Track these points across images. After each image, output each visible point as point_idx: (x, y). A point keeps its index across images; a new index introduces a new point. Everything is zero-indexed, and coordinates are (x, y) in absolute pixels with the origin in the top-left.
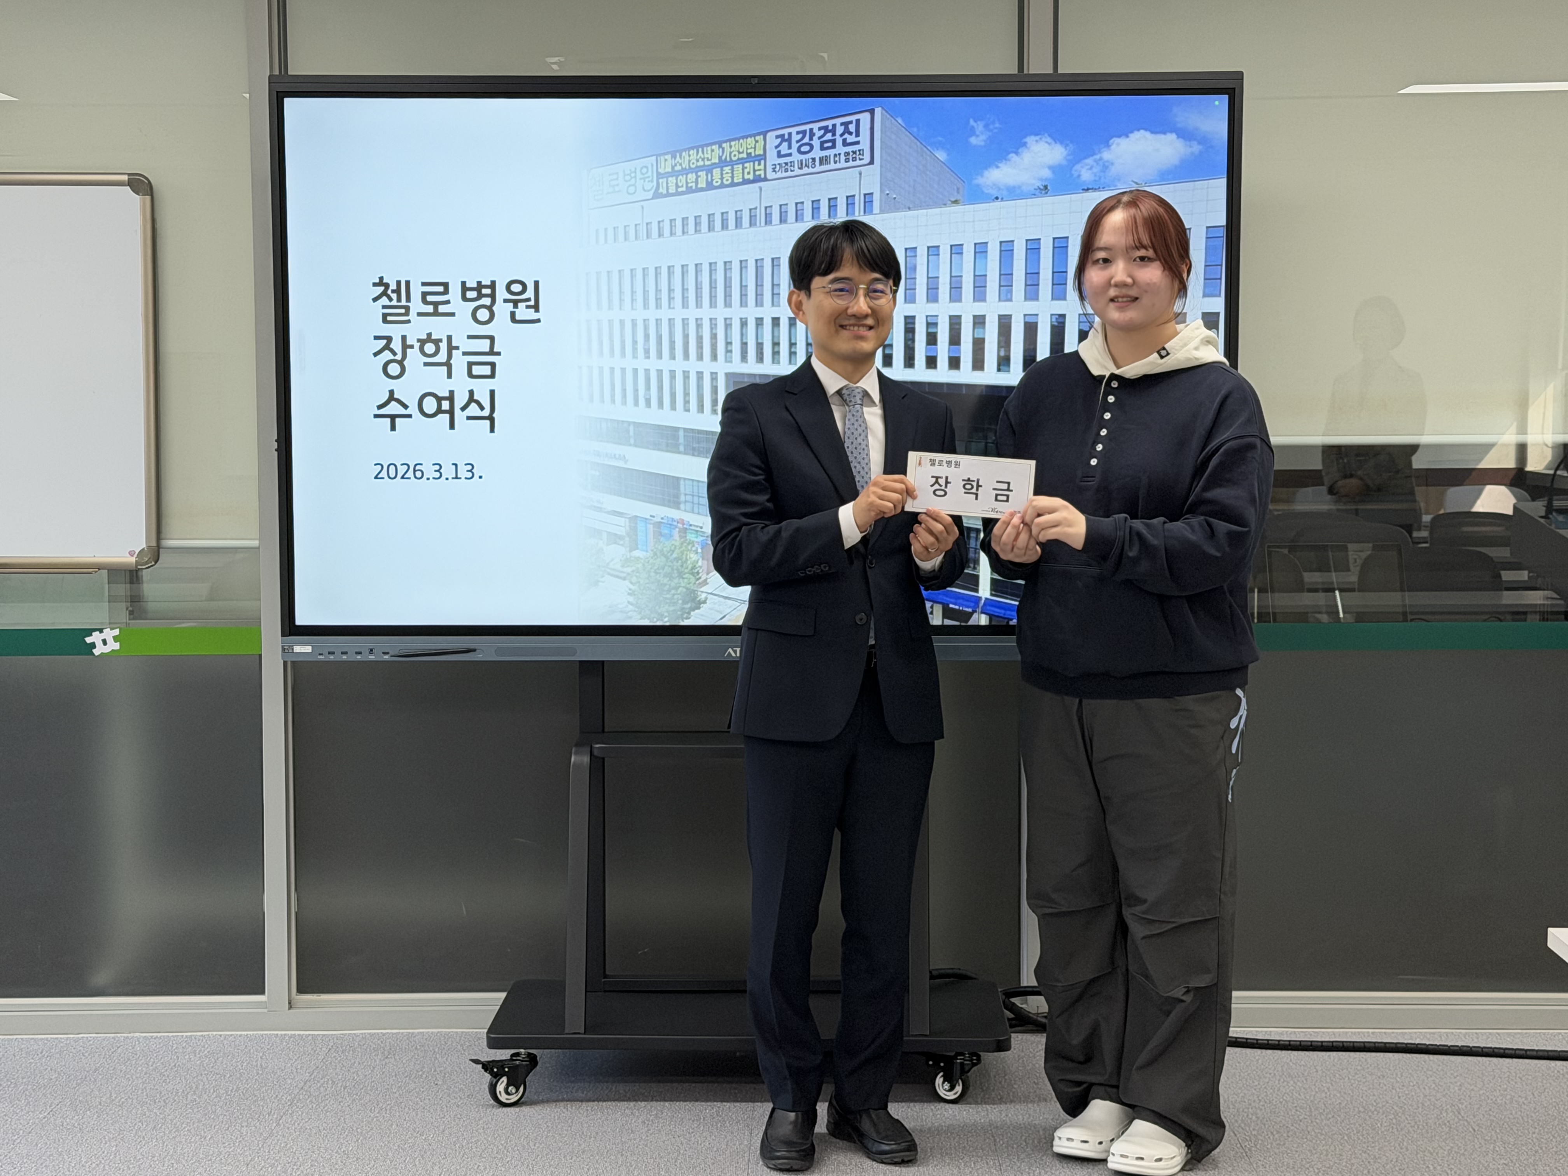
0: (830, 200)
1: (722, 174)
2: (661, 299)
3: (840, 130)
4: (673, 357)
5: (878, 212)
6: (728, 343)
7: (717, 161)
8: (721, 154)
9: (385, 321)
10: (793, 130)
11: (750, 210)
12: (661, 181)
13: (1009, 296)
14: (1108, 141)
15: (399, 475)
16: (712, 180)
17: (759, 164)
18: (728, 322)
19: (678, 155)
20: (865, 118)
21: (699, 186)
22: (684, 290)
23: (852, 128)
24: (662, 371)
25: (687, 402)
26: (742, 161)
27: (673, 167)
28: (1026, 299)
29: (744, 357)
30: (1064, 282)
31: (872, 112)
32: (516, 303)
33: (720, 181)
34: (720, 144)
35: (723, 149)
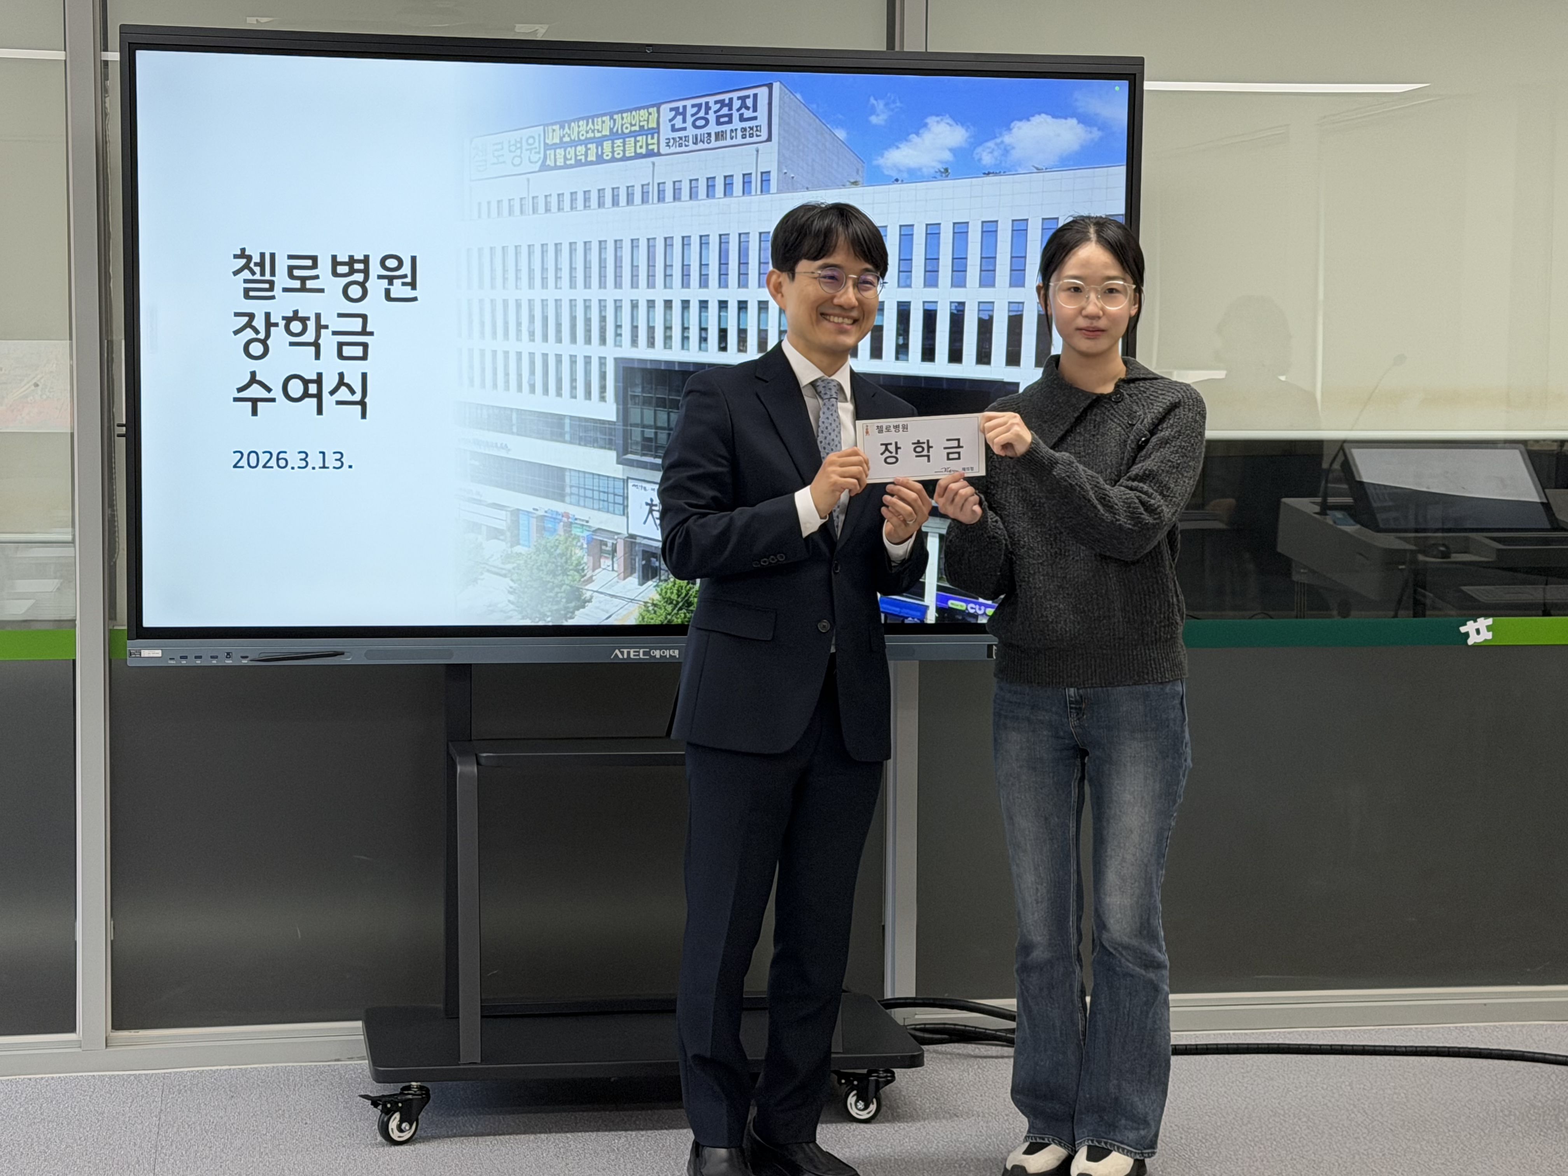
0: (725, 177)
1: (613, 147)
2: (547, 278)
3: (737, 104)
4: (559, 340)
5: (775, 191)
6: (618, 327)
7: (608, 133)
8: (612, 126)
9: (247, 296)
10: (689, 103)
11: (643, 186)
12: (548, 152)
13: (908, 282)
14: (1010, 124)
15: (261, 464)
16: (603, 153)
17: (652, 138)
18: (618, 304)
19: (566, 125)
20: (763, 92)
21: (589, 159)
22: (572, 269)
23: (750, 102)
24: (547, 355)
25: (573, 388)
26: (634, 134)
27: (561, 139)
28: (925, 286)
29: (634, 342)
31: (770, 86)
32: (391, 280)
33: (610, 155)
34: (611, 115)
35: (615, 121)
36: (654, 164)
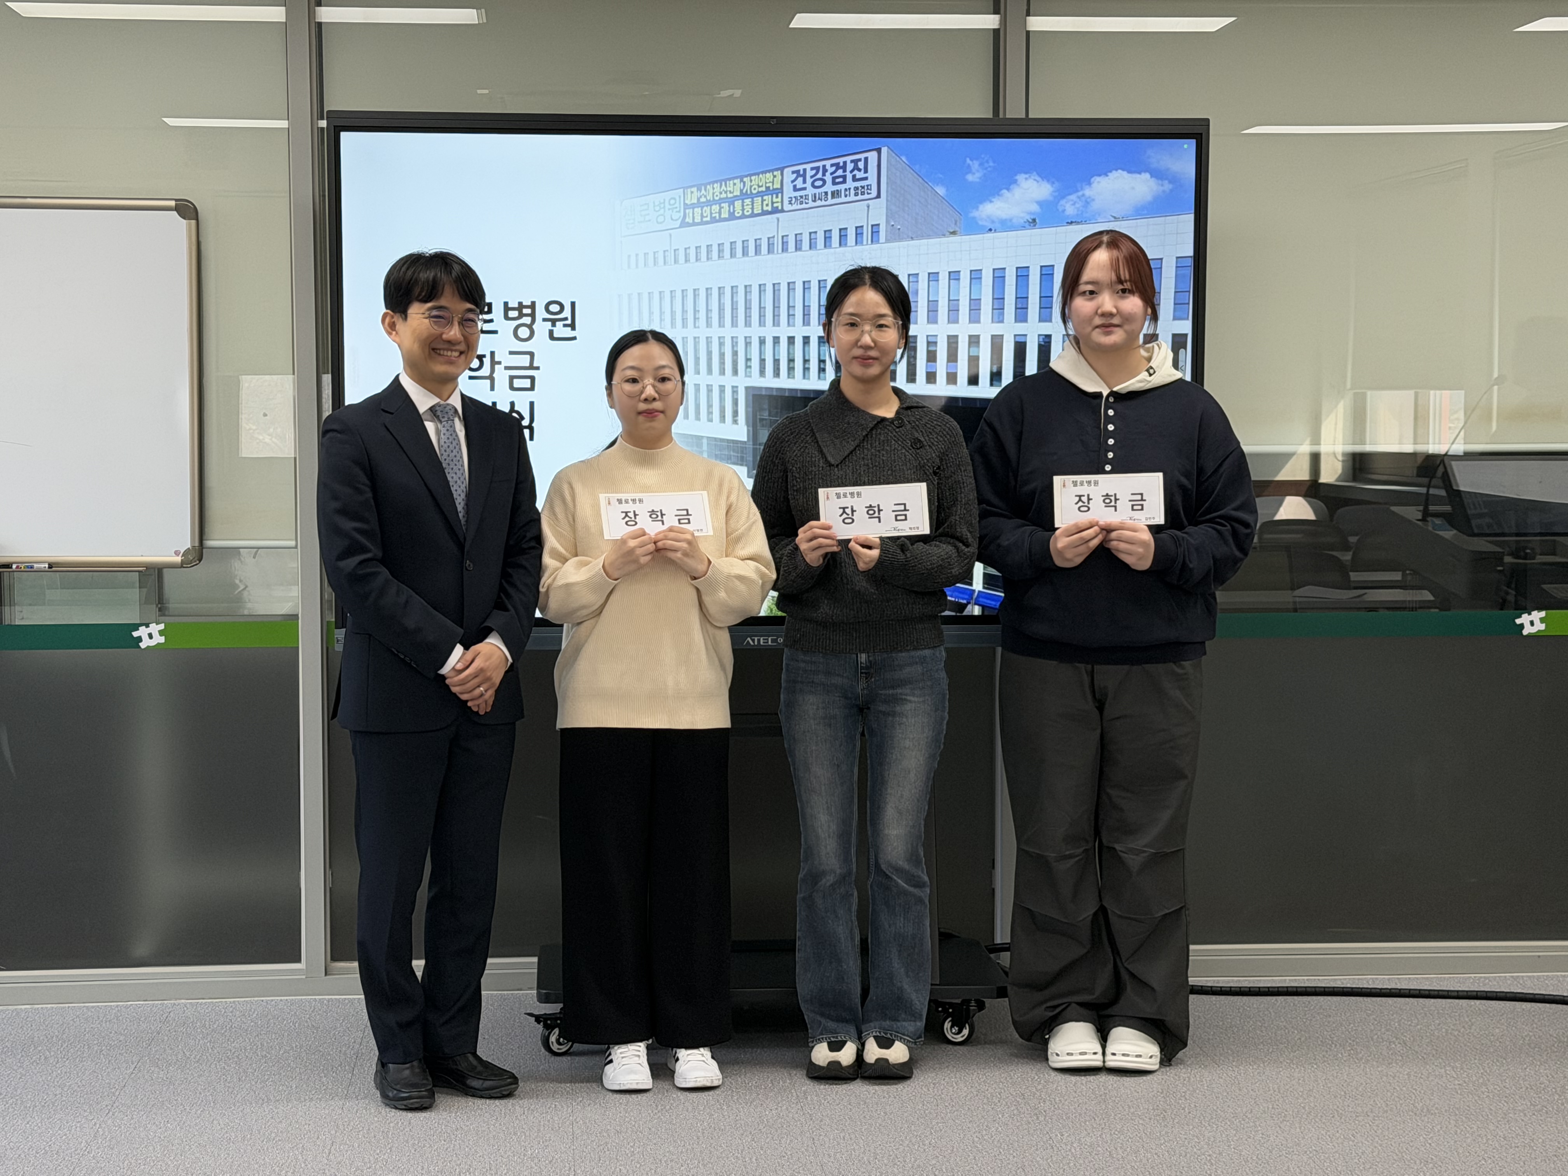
0: (840, 230)
1: (743, 206)
2: (687, 319)
3: (850, 166)
5: (884, 241)
6: (748, 360)
7: (739, 194)
8: (742, 188)
10: (808, 167)
11: (769, 238)
12: (687, 211)
13: (1001, 319)
14: (1090, 179)
16: (734, 211)
17: (777, 197)
18: (748, 340)
19: (703, 188)
21: (723, 216)
22: (708, 311)
23: (861, 165)
25: (710, 413)
26: (761, 194)
27: (698, 199)
28: (1016, 321)
29: (762, 372)
30: (1049, 306)
31: (879, 151)
32: (554, 322)
33: (741, 212)
34: (741, 178)
35: (744, 183)
36: (778, 220)
